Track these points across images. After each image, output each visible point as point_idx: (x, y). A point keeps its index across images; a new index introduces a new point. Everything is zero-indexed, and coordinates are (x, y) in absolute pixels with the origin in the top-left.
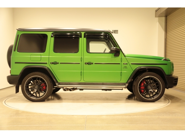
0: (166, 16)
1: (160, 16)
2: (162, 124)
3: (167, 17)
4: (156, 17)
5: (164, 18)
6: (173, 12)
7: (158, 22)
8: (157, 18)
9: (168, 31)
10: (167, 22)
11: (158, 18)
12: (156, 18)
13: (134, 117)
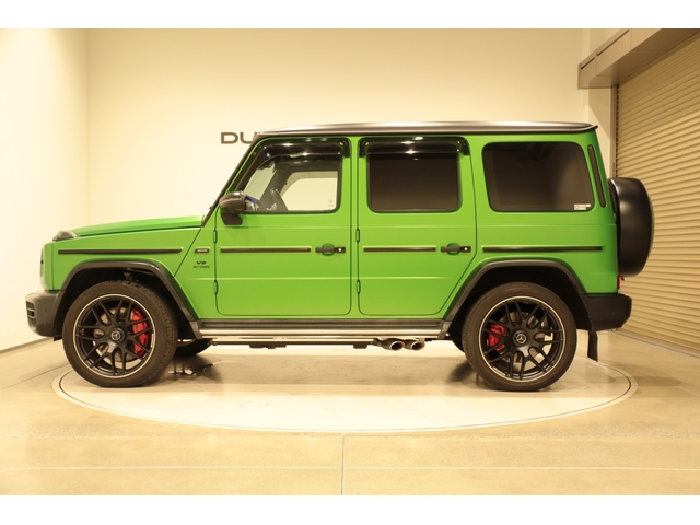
0: (616, 87)
1: (593, 86)
2: (610, 466)
3: (620, 89)
4: (580, 87)
5: (608, 93)
6: (640, 73)
7: (588, 107)
8: (585, 94)
9: (624, 138)
10: (620, 107)
11: (587, 91)
12: (582, 91)
13: (511, 438)
